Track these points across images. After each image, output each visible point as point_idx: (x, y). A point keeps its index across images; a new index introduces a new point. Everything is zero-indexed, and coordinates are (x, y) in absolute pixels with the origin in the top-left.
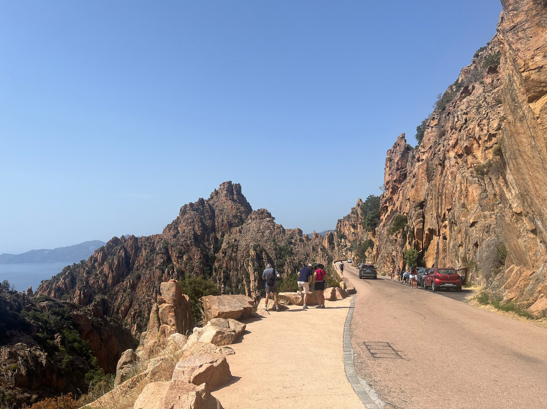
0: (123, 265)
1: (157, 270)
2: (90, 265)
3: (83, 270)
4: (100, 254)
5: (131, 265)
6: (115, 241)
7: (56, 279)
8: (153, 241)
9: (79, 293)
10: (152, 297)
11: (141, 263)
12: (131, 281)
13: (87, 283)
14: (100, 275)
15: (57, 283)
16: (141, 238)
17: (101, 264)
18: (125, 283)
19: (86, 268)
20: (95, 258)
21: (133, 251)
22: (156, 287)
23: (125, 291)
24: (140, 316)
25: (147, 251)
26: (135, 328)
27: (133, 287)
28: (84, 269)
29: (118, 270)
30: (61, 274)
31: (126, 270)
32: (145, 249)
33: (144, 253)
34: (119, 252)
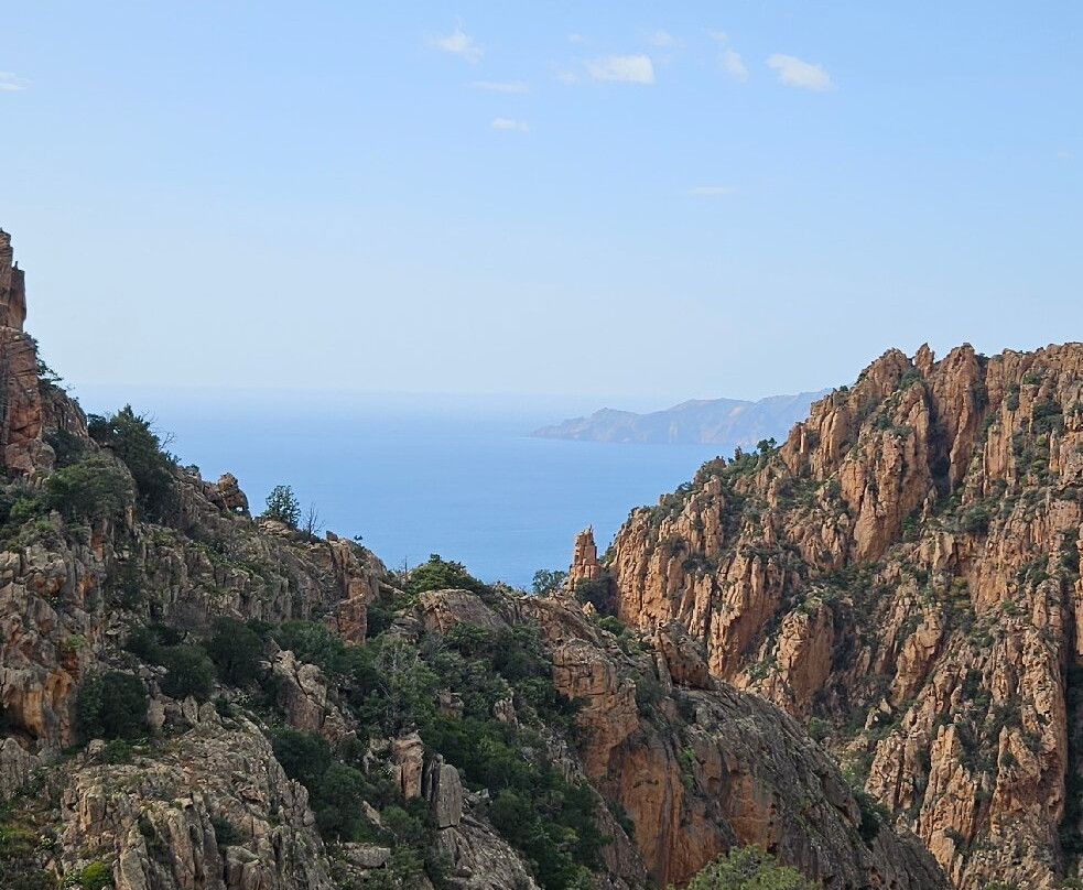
0: (917, 472)
1: (1058, 503)
2: (791, 459)
3: (765, 479)
4: (834, 417)
5: (953, 473)
6: (895, 368)
7: (672, 506)
8: (1050, 372)
9: (744, 568)
10: (1028, 621)
11: (994, 468)
12: (949, 540)
13: (779, 533)
14: (826, 506)
15: (674, 520)
16: (1000, 359)
17: (833, 462)
18: (923, 548)
19: (776, 470)
20: (810, 433)
21: (965, 415)
22: (1046, 577)
23: (922, 579)
24: (972, 695)
25: (1020, 414)
26: (949, 745)
27: (957, 564)
28: (771, 475)
29: (900, 490)
30: (691, 487)
31: (932, 493)
32: (1014, 407)
33: (1007, 423)
34: (906, 415)
